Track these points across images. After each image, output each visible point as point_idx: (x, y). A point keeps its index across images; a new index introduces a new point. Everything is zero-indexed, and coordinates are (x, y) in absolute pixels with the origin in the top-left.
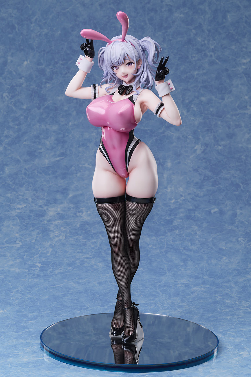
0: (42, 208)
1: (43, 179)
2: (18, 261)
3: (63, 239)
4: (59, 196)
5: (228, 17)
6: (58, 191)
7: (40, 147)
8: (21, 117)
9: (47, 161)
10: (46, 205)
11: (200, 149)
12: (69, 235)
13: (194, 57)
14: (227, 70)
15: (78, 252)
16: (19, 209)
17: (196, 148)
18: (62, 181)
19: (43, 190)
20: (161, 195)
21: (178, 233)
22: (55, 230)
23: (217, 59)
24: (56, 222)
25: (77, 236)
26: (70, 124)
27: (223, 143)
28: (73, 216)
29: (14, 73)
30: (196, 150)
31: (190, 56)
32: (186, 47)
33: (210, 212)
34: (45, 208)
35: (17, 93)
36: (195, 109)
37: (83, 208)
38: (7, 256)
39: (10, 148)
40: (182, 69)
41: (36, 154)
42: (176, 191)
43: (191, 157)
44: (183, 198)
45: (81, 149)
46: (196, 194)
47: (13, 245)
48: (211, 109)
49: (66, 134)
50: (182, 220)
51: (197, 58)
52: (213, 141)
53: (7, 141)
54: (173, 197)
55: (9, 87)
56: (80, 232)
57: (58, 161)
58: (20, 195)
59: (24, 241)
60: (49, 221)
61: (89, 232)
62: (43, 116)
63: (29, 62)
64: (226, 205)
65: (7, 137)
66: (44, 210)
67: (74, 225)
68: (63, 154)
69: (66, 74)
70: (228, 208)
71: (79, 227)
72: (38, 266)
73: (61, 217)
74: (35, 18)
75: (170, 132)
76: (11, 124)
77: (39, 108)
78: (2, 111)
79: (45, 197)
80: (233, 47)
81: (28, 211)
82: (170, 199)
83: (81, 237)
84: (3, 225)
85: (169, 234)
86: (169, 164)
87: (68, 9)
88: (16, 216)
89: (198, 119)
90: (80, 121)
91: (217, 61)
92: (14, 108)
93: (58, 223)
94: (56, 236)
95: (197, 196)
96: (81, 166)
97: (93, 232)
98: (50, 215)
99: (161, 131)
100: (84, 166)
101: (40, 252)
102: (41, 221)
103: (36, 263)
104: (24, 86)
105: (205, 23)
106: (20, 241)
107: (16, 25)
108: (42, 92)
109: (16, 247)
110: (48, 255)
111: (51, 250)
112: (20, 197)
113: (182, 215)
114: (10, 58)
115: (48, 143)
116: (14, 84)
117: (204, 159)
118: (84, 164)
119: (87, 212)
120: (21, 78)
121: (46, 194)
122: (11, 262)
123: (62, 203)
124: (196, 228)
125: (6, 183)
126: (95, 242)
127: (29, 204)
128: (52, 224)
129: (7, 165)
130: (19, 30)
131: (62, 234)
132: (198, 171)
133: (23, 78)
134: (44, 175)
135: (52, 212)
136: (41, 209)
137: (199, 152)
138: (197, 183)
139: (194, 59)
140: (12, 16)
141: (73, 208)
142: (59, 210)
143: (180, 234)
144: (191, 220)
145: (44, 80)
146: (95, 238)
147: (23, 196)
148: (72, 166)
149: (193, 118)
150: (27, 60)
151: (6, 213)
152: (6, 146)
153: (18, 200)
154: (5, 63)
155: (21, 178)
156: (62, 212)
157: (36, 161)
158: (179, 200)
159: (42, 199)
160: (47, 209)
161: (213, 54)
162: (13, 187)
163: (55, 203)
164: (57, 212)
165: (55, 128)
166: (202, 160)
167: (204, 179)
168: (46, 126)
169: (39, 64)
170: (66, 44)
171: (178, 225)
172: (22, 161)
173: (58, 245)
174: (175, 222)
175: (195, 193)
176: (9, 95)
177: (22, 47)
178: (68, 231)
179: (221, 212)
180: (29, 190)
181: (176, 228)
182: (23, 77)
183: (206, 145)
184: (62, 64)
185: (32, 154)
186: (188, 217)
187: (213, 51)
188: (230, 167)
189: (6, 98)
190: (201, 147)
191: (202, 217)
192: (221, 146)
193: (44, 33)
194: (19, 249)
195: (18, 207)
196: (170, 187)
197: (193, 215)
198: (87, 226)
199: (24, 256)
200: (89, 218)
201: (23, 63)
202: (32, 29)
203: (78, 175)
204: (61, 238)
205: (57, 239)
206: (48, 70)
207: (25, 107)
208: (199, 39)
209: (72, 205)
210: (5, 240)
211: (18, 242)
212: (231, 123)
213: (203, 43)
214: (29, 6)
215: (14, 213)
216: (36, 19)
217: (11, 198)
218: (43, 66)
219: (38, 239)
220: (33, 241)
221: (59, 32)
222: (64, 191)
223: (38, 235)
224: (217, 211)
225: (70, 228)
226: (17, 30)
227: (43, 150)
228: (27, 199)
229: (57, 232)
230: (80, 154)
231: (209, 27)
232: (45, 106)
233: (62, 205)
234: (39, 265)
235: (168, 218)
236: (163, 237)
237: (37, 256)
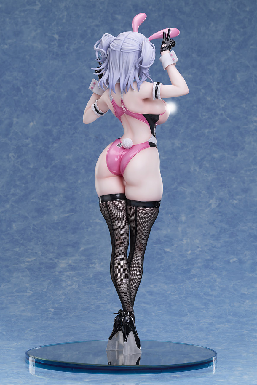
0: (53, 260)
1: (52, 234)
2: (29, 307)
3: (76, 288)
4: (70, 250)
5: (238, 76)
6: (68, 245)
7: (48, 204)
8: (28, 176)
9: (56, 218)
10: (56, 258)
11: (215, 203)
12: (82, 284)
13: (205, 116)
14: (238, 128)
15: (93, 299)
16: (28, 262)
17: (210, 202)
18: (73, 236)
19: (52, 244)
20: (177, 247)
21: (197, 281)
22: (67, 280)
23: (228, 117)
24: (68, 273)
25: (91, 285)
26: (79, 181)
27: (238, 197)
28: (85, 268)
29: (20, 134)
30: (211, 204)
31: (200, 115)
32: (196, 106)
33: (229, 262)
34: (56, 260)
35: (23, 153)
36: (208, 165)
37: (95, 260)
38: (18, 303)
39: (17, 205)
40: (192, 127)
41: (45, 211)
42: (193, 243)
43: (206, 211)
44: (200, 249)
45: (91, 205)
46: (213, 246)
47: (23, 294)
48: (224, 166)
49: (76, 192)
50: (200, 269)
51: (207, 117)
52: (227, 195)
53: (13, 198)
54: (189, 249)
55: (15, 147)
56: (93, 282)
57: (68, 217)
58: (29, 249)
59: (35, 290)
60: (60, 272)
61: (103, 281)
62: (51, 175)
63: (35, 123)
64: (245, 255)
65: (13, 195)
66: (55, 263)
67: (87, 275)
68: (72, 211)
69: (74, 134)
70: (247, 258)
71: (92, 277)
72: (51, 311)
73: (72, 268)
74: (40, 81)
75: (183, 188)
76: (18, 183)
77: (46, 167)
78: (8, 170)
79: (55, 251)
80: (244, 106)
81: (38, 264)
82: (187, 250)
83: (95, 286)
84: (12, 277)
85: (187, 281)
86: (183, 218)
87: (74, 72)
88: (26, 268)
89: (211, 175)
90: (89, 179)
91: (228, 119)
92: (20, 167)
93: (70, 273)
94: (68, 285)
95: (215, 247)
96: (91, 221)
97: (107, 281)
98: (61, 267)
99: (173, 187)
100: (95, 221)
101: (52, 299)
102: (52, 272)
103: (49, 308)
104: (30, 146)
105: (214, 83)
106: (30, 290)
107: (21, 88)
108: (49, 152)
109: (26, 295)
110: (61, 301)
111: (63, 297)
112: (29, 251)
113: (199, 265)
114: (15, 120)
115: (57, 200)
116: (20, 145)
117: (220, 212)
118: (95, 219)
119: (100, 263)
120: (27, 139)
121: (56, 248)
122: (23, 308)
123: (73, 256)
124: (216, 276)
125: (14, 238)
126: (110, 290)
127: (39, 257)
128: (64, 274)
129: (14, 221)
130: (24, 92)
131: (75, 283)
132: (214, 224)
133: (29, 139)
134: (53, 230)
135: (63, 264)
136: (51, 261)
137: (213, 206)
138: (213, 235)
139: (204, 117)
140: (17, 79)
141: (85, 260)
142: (70, 262)
143: (199, 282)
144: (210, 269)
145: (51, 140)
146: (110, 286)
147: (32, 250)
148: (82, 221)
149: (206, 174)
150: (33, 121)
151: (15, 266)
152: (13, 204)
153: (27, 254)
154: (11, 125)
155: (30, 233)
156: (73, 264)
157: (45, 217)
158: (196, 251)
159: (52, 252)
160: (58, 261)
161: (223, 112)
162: (21, 242)
163: (66, 255)
164: (68, 264)
165: (63, 185)
166: (217, 214)
167: (220, 232)
168: (54, 184)
169: (45, 124)
170: (73, 105)
171: (196, 273)
172: (30, 217)
173: (71, 292)
174: (193, 271)
175: (212, 244)
176: (15, 155)
177: (28, 109)
178: (81, 281)
179: (241, 262)
180: (38, 245)
181: (194, 276)
182: (29, 137)
183: (221, 200)
184: (69, 125)
185: (40, 211)
186: (206, 267)
187: (224, 109)
188: (247, 220)
189: (12, 158)
190: (216, 201)
191: (221, 266)
192: (236, 200)
193: (50, 95)
194: (29, 297)
195: (27, 260)
196: (186, 239)
197: (211, 264)
198: (101, 276)
199: (36, 302)
200: (102, 269)
201: (29, 124)
202: (37, 91)
203: (89, 229)
204: (73, 286)
205: (69, 288)
206: (55, 131)
207: (31, 166)
208: (209, 98)
209: (84, 258)
210: (15, 290)
211: (28, 291)
212: (246, 178)
213: (213, 102)
214: (34, 69)
215: (23, 266)
216: (42, 82)
217: (20, 252)
218: (50, 127)
219: (49, 288)
220: (45, 290)
221: (66, 94)
222: (75, 245)
223: (49, 285)
224: (236, 261)
225: (83, 278)
226: (22, 92)
227: (51, 207)
228: (36, 253)
229: (69, 282)
230: (91, 210)
231: (219, 87)
232: (53, 165)
233: (74, 258)
234: (53, 310)
235: (184, 268)
236: (182, 284)
237: (50, 302)
